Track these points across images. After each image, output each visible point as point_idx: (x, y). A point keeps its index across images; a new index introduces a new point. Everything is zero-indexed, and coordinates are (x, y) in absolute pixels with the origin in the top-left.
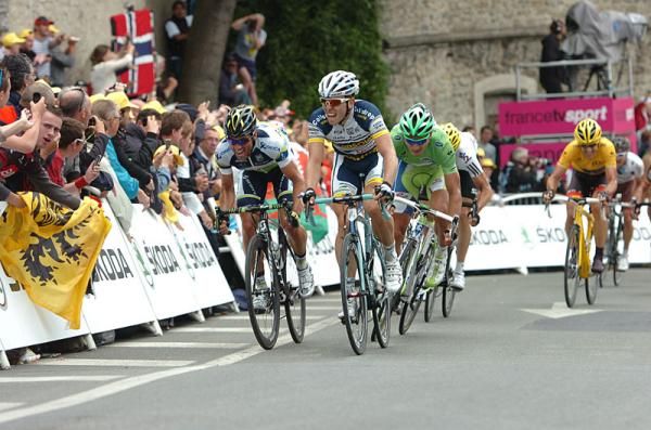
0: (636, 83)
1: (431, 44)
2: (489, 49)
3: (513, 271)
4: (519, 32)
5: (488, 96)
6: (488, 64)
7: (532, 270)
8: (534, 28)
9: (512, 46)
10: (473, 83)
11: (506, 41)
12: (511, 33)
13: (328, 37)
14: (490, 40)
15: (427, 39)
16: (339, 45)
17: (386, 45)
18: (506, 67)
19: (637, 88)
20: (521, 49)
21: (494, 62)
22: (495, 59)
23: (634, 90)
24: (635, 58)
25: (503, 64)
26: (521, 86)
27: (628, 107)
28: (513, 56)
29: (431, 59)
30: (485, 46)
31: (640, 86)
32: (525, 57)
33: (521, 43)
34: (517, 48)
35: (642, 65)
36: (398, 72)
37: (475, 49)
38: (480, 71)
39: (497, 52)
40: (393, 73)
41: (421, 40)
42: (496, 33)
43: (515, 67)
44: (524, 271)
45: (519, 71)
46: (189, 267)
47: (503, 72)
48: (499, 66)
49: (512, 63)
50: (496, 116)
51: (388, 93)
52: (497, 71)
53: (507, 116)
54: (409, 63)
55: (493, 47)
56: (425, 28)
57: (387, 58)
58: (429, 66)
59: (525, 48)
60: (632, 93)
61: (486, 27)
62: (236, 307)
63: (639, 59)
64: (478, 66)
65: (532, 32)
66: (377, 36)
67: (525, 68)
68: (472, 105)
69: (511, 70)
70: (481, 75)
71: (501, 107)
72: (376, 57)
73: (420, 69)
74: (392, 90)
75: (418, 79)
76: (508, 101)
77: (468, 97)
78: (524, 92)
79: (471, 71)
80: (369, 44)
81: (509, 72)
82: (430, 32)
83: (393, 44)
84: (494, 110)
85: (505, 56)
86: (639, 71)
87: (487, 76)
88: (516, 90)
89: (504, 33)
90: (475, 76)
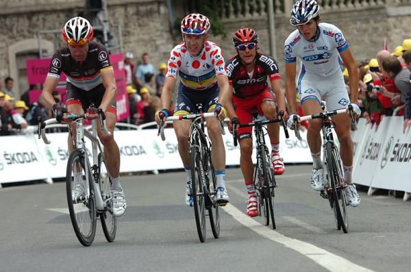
0: (125, 43)
2: (18, 21)
4: (39, 8)
5: (19, 55)
6: (18, 32)
8: (49, 5)
9: (34, 19)
10: (7, 46)
11: (30, 14)
12: (34, 9)
14: (19, 15)
18: (31, 33)
19: (126, 46)
20: (41, 20)
21: (22, 31)
22: (23, 28)
23: (124, 47)
24: (123, 25)
25: (29, 32)
26: (42, 47)
27: (120, 60)
28: (36, 26)
30: (15, 19)
31: (128, 44)
32: (44, 26)
33: (41, 16)
34: (38, 20)
35: (128, 29)
37: (8, 22)
38: (12, 37)
39: (24, 23)
42: (23, 10)
43: (37, 34)
44: (50, 181)
45: (40, 37)
47: (29, 38)
48: (26, 33)
49: (35, 30)
50: (25, 70)
52: (24, 37)
53: (33, 69)
55: (21, 20)
59: (44, 20)
60: (122, 50)
61: (14, 5)
63: (126, 25)
64: (10, 34)
65: (48, 8)
67: (45, 34)
68: (8, 63)
69: (35, 36)
70: (13, 40)
71: (29, 63)
76: (33, 58)
77: (4, 56)
78: (45, 51)
79: (6, 37)
81: (33, 37)
84: (24, 65)
85: (30, 26)
86: (127, 34)
87: (17, 41)
88: (39, 50)
89: (28, 9)
90: (9, 41)
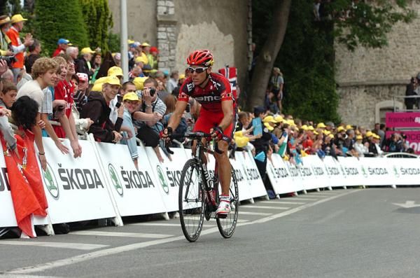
1: (357, 86)
2: (383, 89)
3: (390, 186)
4: (395, 82)
5: (381, 110)
6: (382, 95)
7: (398, 186)
9: (393, 88)
10: (375, 104)
11: (390, 86)
12: (392, 82)
13: (313, 82)
14: (383, 85)
15: (355, 84)
16: (318, 85)
17: (338, 86)
18: (390, 97)
22: (385, 94)
25: (389, 96)
26: (396, 106)
28: (393, 93)
29: (357, 93)
30: (381, 88)
32: (398, 93)
33: (397, 87)
34: (395, 89)
36: (343, 98)
37: (377, 89)
38: (378, 99)
39: (386, 91)
40: (341, 98)
41: (352, 84)
42: (386, 83)
43: (393, 97)
44: (394, 187)
45: (395, 99)
46: (248, 179)
47: (388, 99)
48: (387, 97)
49: (392, 95)
50: (384, 118)
51: (338, 106)
52: (386, 99)
53: (389, 119)
54: (348, 94)
55: (385, 89)
56: (355, 79)
57: (338, 92)
58: (356, 95)
59: (398, 89)
61: (381, 79)
62: (268, 198)
64: (377, 96)
65: (402, 82)
66: (334, 82)
67: (398, 98)
68: (375, 113)
69: (392, 99)
71: (387, 115)
72: (333, 91)
73: (352, 96)
74: (339, 105)
75: (351, 101)
76: (390, 112)
77: (373, 110)
78: (397, 108)
79: (375, 98)
80: (331, 85)
81: (390, 99)
82: (357, 81)
83: (340, 85)
84: (384, 115)
85: (389, 92)
87: (381, 101)
88: (394, 107)
89: (389, 83)
90: (376, 100)
